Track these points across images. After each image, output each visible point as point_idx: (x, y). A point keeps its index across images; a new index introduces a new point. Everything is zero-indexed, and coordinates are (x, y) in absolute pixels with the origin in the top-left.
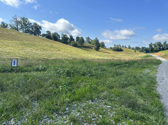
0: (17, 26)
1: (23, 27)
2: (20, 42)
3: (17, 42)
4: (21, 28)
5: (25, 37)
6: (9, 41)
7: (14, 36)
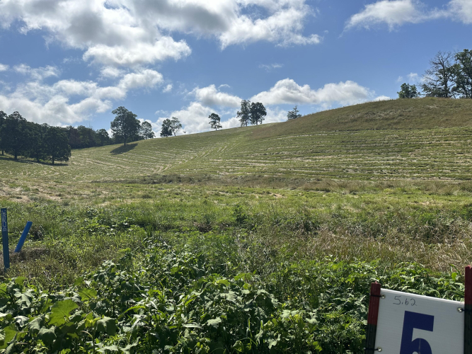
0: (445, 83)
1: (463, 82)
2: (455, 128)
3: (447, 130)
4: (458, 87)
6: (421, 132)
7: (436, 113)
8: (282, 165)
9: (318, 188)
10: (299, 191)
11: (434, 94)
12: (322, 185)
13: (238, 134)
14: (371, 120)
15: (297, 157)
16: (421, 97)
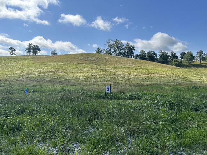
0: (110, 50)
1: (115, 50)
2: (113, 66)
3: (110, 66)
4: (114, 52)
5: (118, 60)
7: (107, 60)
11: (107, 53)
13: (26, 59)
14: (87, 60)
16: (103, 53)
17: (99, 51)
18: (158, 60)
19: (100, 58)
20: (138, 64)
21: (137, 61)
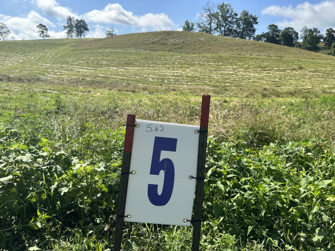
0: (210, 24)
1: (220, 25)
2: (214, 55)
3: (209, 55)
4: (217, 28)
5: (224, 44)
6: (195, 55)
7: (203, 44)
8: (101, 73)
9: (128, 89)
10: (114, 91)
11: (203, 31)
12: (131, 87)
13: (64, 44)
14: (165, 44)
15: (113, 66)
16: (197, 31)
17: (188, 27)
18: (299, 45)
19: (189, 39)
20: (263, 51)
21: (260, 46)
